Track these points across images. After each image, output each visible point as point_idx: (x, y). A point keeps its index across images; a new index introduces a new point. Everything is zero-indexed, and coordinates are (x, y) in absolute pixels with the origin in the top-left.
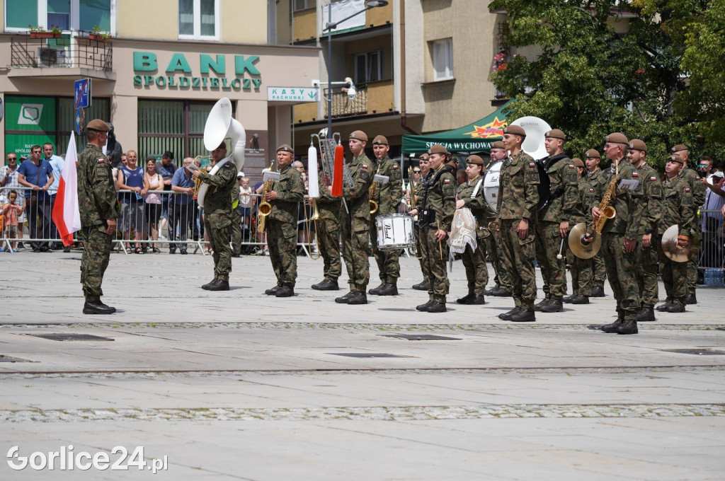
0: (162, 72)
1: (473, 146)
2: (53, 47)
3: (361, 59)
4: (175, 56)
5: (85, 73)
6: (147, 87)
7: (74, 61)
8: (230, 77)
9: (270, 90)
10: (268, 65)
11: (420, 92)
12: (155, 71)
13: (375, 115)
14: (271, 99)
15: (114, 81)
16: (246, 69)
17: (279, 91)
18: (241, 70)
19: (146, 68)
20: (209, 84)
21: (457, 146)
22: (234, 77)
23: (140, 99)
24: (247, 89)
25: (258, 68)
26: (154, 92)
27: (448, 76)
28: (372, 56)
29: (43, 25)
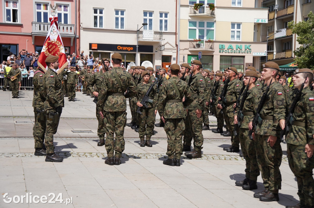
0: (226, 49)
1: (290, 69)
2: (199, 43)
3: (285, 44)
4: (230, 45)
5: (207, 50)
6: (222, 53)
7: (204, 47)
8: (243, 50)
9: (254, 53)
10: (253, 46)
12: (224, 49)
13: (287, 58)
14: (254, 55)
15: (214, 51)
16: (247, 48)
17: (256, 53)
18: (246, 48)
19: (222, 48)
20: (238, 52)
21: (286, 69)
22: (244, 50)
23: (221, 56)
24: (248, 53)
25: (251, 48)
26: (224, 54)
28: (288, 43)
29: (197, 38)
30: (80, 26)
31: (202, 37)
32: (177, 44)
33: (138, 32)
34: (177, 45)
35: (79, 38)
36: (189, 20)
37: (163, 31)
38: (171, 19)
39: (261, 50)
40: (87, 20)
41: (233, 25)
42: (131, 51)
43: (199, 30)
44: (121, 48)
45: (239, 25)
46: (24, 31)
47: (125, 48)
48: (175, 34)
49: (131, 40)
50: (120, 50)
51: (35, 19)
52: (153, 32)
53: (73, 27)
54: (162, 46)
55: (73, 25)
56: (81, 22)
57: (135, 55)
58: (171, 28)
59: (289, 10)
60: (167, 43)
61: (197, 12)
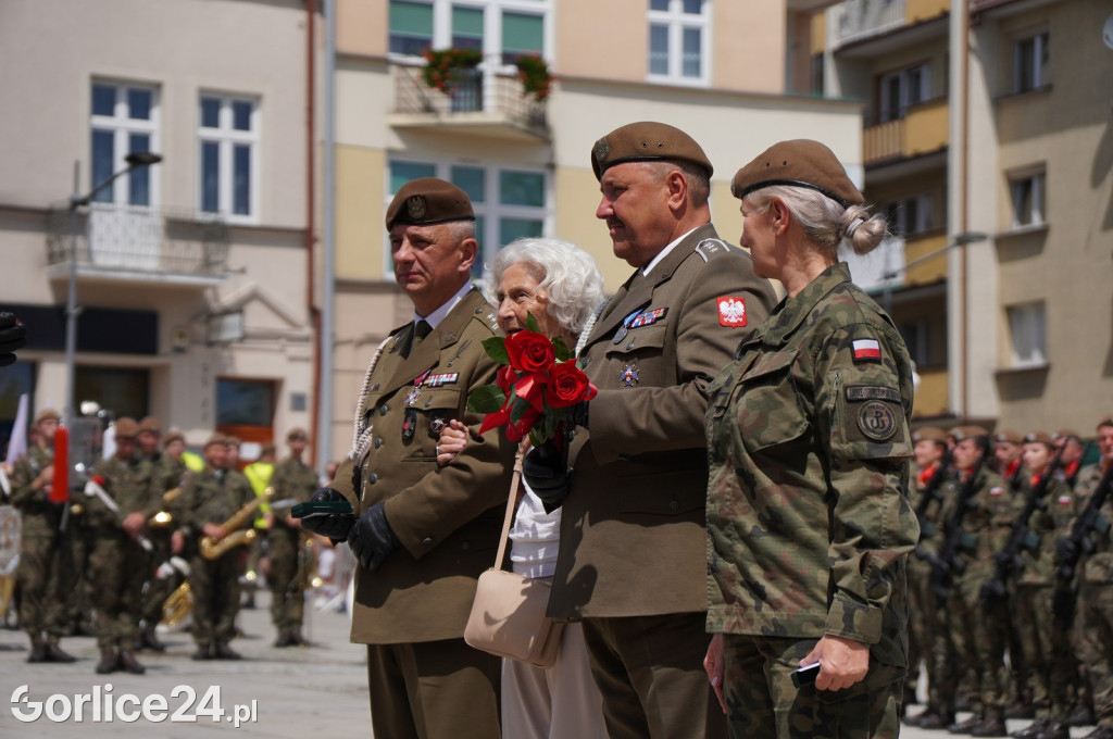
27: (1036, 361)
32: (319, 303)
33: (62, 219)
34: (315, 314)
36: (390, 152)
37: (227, 213)
38: (274, 141)
48: (306, 238)
52: (158, 222)
54: (227, 312)
58: (277, 200)
59: (917, 133)
60: (255, 296)
61: (441, 101)
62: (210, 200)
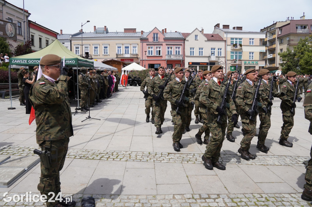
0: (247, 63)
2: (235, 61)
4: (249, 62)
5: (239, 64)
7: (238, 62)
8: (255, 64)
9: (259, 65)
10: (259, 62)
11: (278, 65)
13: (273, 67)
15: (242, 64)
16: (257, 63)
19: (245, 63)
20: (252, 65)
23: (245, 66)
24: (257, 65)
26: (246, 65)
28: (273, 60)
29: (234, 59)
30: (185, 55)
31: (236, 58)
33: (209, 57)
34: (225, 62)
35: (184, 60)
36: (231, 51)
37: (220, 56)
38: (223, 51)
39: (262, 64)
40: (187, 53)
41: (250, 53)
42: (206, 65)
43: (235, 55)
44: (201, 64)
45: (253, 53)
46: (163, 58)
47: (203, 64)
48: (225, 57)
49: (206, 60)
50: (201, 65)
51: (167, 54)
52: (215, 57)
53: (182, 56)
54: (219, 62)
55: (182, 55)
56: (185, 53)
57: (207, 66)
58: (223, 55)
59: (274, 46)
60: (221, 61)
61: (234, 48)
62: (219, 55)
